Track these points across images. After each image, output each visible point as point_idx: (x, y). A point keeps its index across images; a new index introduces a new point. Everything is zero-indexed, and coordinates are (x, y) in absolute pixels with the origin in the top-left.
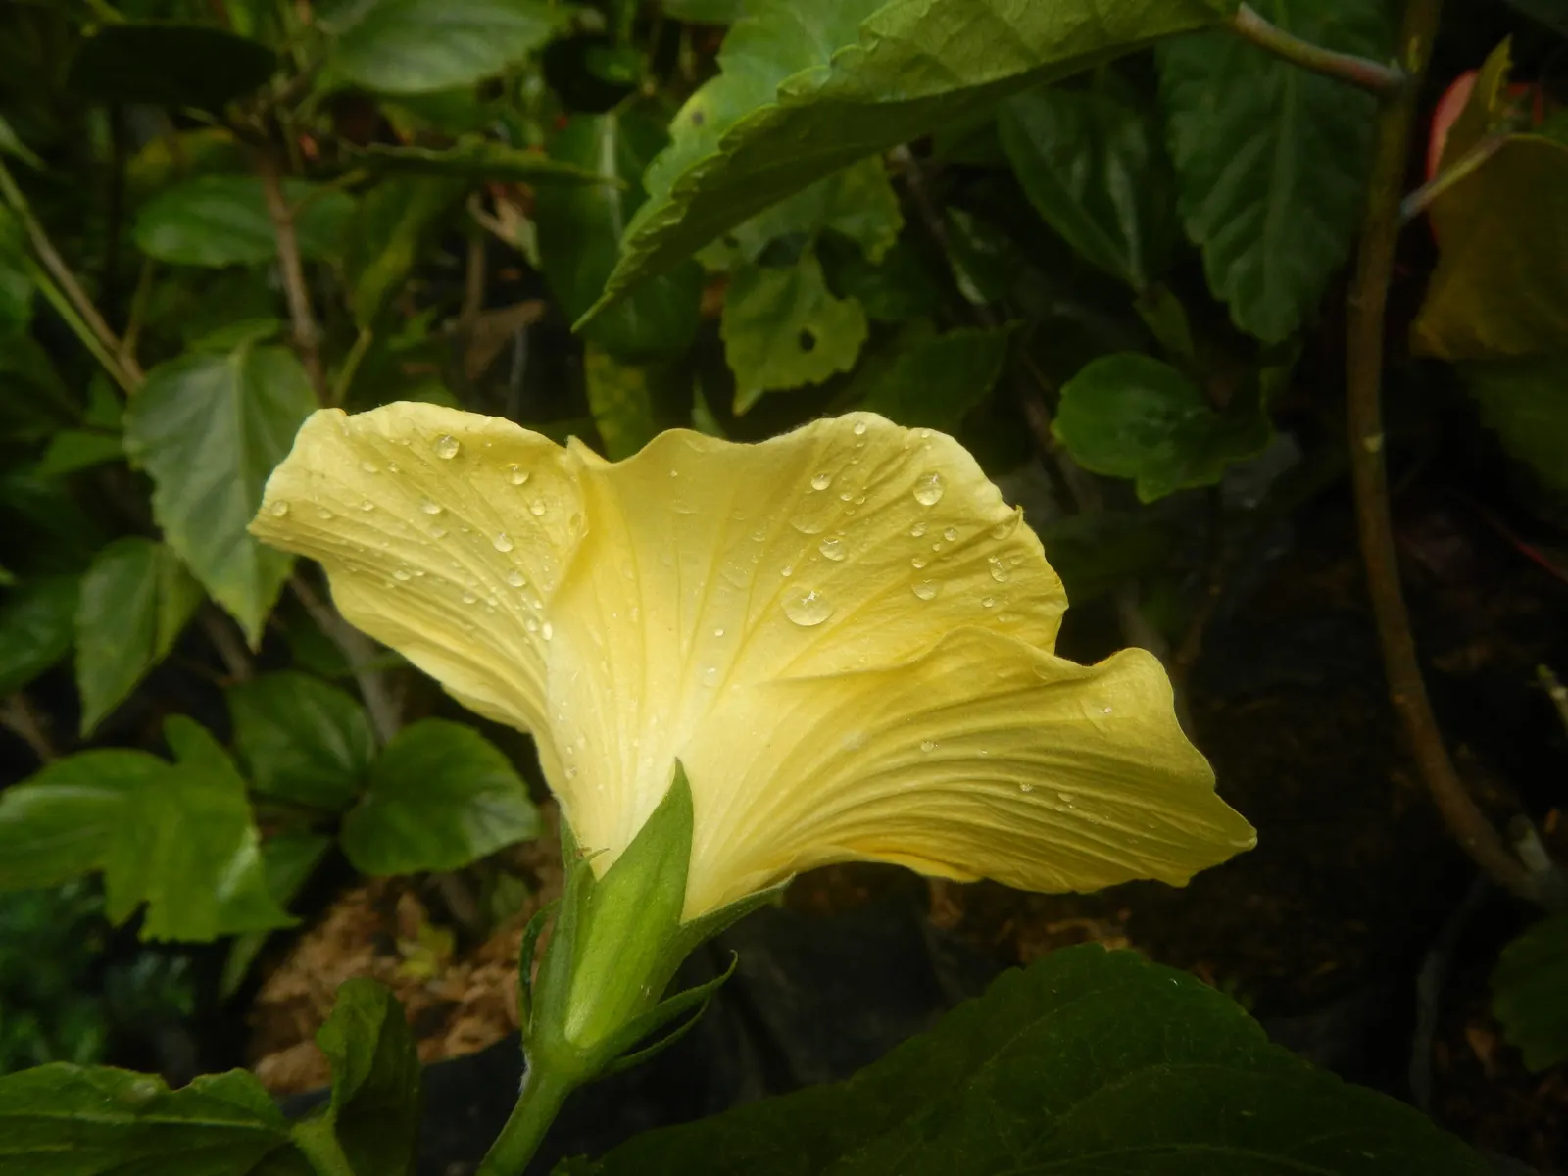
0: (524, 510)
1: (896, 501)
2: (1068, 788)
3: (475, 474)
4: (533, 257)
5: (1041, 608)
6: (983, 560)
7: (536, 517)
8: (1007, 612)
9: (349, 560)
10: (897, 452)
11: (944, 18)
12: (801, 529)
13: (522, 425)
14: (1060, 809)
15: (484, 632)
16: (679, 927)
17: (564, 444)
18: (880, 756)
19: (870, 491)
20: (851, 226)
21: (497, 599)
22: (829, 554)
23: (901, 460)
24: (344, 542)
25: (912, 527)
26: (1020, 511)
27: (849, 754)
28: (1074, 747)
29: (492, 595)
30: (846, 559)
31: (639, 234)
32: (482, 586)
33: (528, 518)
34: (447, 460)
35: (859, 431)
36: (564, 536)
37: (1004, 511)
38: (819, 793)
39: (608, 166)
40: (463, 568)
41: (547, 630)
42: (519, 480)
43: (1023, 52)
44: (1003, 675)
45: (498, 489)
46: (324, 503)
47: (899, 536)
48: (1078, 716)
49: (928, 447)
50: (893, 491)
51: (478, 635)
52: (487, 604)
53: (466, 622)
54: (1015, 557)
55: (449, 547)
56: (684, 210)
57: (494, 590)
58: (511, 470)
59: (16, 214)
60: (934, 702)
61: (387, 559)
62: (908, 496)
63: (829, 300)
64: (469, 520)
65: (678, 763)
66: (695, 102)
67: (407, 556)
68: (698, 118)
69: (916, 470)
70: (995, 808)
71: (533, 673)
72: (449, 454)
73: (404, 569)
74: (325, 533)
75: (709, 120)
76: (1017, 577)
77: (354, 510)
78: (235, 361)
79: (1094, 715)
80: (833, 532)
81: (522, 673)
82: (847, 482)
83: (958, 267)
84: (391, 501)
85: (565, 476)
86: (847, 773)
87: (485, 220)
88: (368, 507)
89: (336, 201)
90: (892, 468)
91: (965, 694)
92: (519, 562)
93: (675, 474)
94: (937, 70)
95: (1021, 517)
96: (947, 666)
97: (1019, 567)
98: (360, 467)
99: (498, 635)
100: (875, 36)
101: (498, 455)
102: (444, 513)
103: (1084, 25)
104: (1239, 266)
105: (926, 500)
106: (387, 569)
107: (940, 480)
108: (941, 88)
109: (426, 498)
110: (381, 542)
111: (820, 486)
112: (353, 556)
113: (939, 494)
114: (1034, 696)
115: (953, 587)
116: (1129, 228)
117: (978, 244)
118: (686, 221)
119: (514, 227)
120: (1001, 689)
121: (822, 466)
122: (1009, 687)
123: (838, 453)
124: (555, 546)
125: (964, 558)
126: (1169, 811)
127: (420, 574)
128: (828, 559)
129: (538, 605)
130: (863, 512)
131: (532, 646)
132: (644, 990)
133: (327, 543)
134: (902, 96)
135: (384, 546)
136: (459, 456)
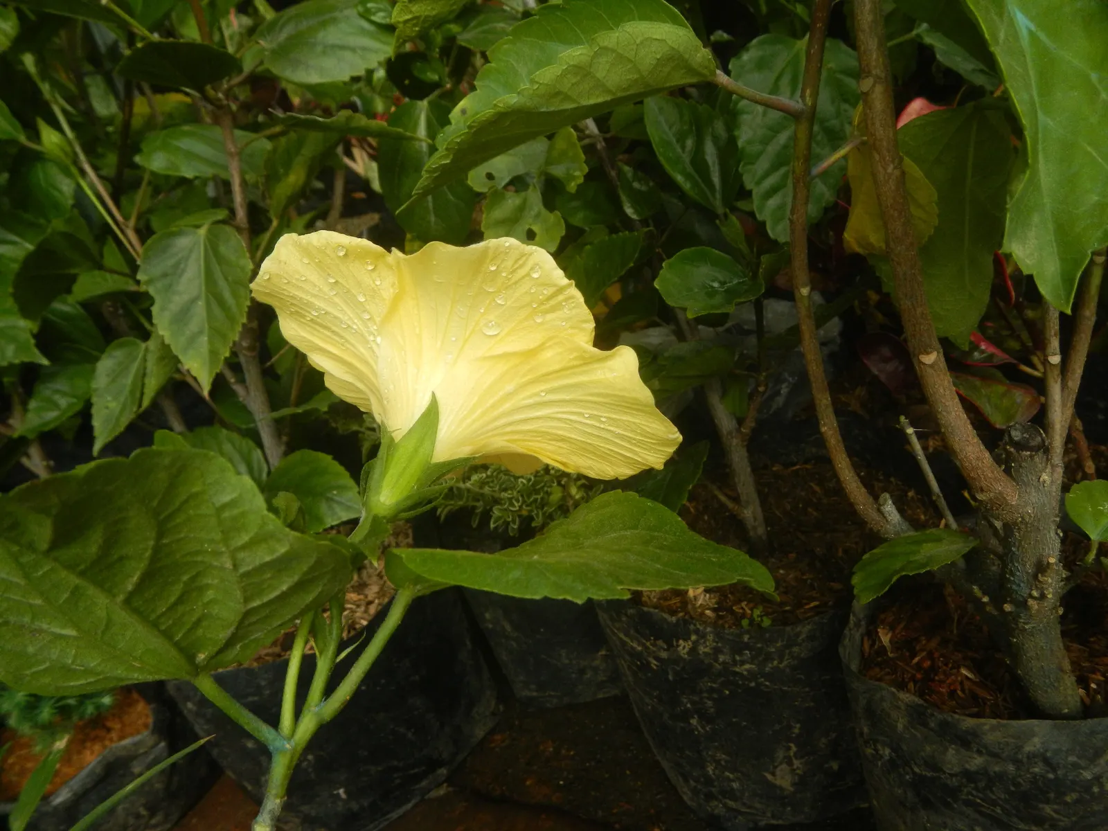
0: (371, 282)
1: (523, 277)
2: (605, 415)
3: (352, 264)
4: (376, 186)
5: (584, 325)
6: (560, 303)
7: (377, 285)
8: (572, 327)
9: (292, 304)
10: (522, 255)
11: (569, 76)
12: (487, 289)
13: (374, 243)
14: (602, 426)
15: (350, 343)
16: (430, 464)
17: (390, 251)
18: (522, 399)
19: (514, 271)
20: (558, 171)
21: (357, 325)
22: (499, 302)
23: (524, 258)
24: (291, 294)
25: (531, 288)
26: (573, 282)
27: (509, 395)
28: (603, 391)
29: (355, 323)
30: (506, 304)
31: (430, 167)
32: (350, 319)
33: (373, 286)
34: (340, 257)
35: (507, 244)
36: (388, 292)
37: (566, 281)
38: (496, 413)
39: (422, 131)
40: (342, 310)
41: (379, 340)
42: (370, 268)
43: (609, 91)
44: (571, 357)
45: (362, 272)
46: (285, 275)
47: (526, 293)
48: (603, 377)
49: (535, 254)
50: (522, 272)
51: (346, 344)
52: (352, 328)
53: (342, 337)
54: (573, 303)
55: (336, 300)
56: (451, 157)
57: (356, 321)
58: (367, 263)
59: (69, 143)
60: (544, 371)
61: (310, 305)
62: (528, 275)
63: (544, 211)
64: (348, 287)
65: (433, 394)
66: (462, 104)
67: (318, 303)
68: (464, 112)
69: (530, 263)
70: (576, 428)
71: (372, 363)
72: (342, 254)
73: (316, 310)
74: (284, 290)
75: (469, 113)
76: (574, 312)
77: (297, 280)
78: (202, 232)
79: (609, 375)
80: (500, 291)
81: (367, 363)
82: (504, 268)
83: (624, 198)
84: (313, 276)
85: (390, 267)
86: (507, 406)
87: (347, 161)
88: (304, 279)
89: (262, 144)
90: (521, 262)
91: (557, 367)
92: (368, 307)
93: (435, 263)
94: (567, 98)
95: (574, 285)
96: (548, 354)
97: (574, 307)
98: (301, 260)
99: (357, 345)
100: (537, 83)
101: (361, 255)
102: (337, 282)
103: (636, 80)
104: (773, 202)
105: (535, 275)
106: (309, 310)
107: (540, 268)
108: (569, 106)
109: (329, 275)
110: (307, 296)
111: (493, 268)
112: (294, 302)
113: (540, 272)
114: (585, 368)
115: (549, 317)
116: (716, 180)
117: (636, 185)
118: (452, 161)
119: (363, 165)
120: (571, 364)
121: (492, 260)
122: (575, 363)
123: (499, 255)
124: (384, 300)
125: (552, 302)
126: (643, 423)
127: (323, 312)
128: (500, 304)
129: (375, 328)
130: (513, 281)
131: (371, 348)
132: (414, 487)
133: (284, 295)
134: (552, 109)
135: (308, 298)
136: (346, 255)
